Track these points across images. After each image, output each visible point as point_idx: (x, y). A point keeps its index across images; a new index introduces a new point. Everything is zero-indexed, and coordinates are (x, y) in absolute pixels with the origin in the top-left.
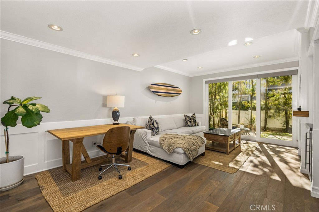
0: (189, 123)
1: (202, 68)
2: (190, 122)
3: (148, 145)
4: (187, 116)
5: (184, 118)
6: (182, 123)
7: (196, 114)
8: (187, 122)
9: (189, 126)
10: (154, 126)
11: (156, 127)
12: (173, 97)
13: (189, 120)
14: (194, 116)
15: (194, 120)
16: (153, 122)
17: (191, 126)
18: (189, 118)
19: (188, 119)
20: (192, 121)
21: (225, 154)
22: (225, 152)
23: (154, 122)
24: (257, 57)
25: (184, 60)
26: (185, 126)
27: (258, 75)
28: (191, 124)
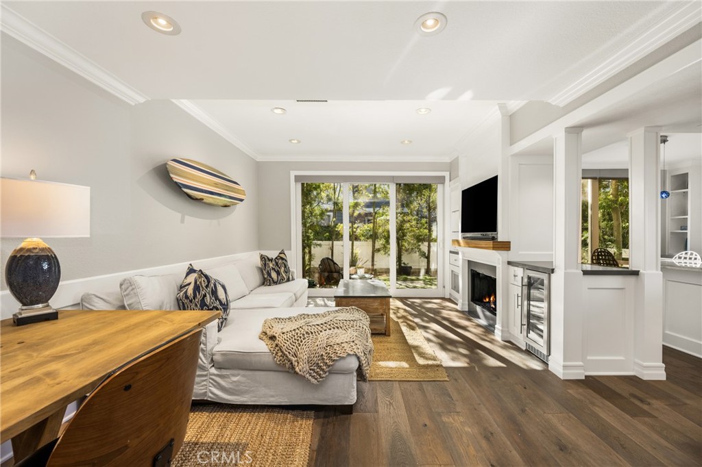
0: (274, 275)
1: (299, 142)
2: (278, 273)
3: (213, 370)
4: (268, 258)
5: (259, 263)
6: (256, 278)
7: (286, 252)
8: (269, 274)
9: (276, 283)
10: (217, 298)
11: (224, 301)
12: (228, 206)
13: (273, 269)
14: (282, 256)
15: (285, 267)
16: (215, 285)
17: (280, 283)
18: (274, 263)
19: (271, 265)
20: (283, 269)
21: (383, 336)
22: (383, 332)
23: (217, 284)
24: (406, 142)
25: (276, 111)
26: (263, 284)
27: (393, 177)
28: (279, 278)
